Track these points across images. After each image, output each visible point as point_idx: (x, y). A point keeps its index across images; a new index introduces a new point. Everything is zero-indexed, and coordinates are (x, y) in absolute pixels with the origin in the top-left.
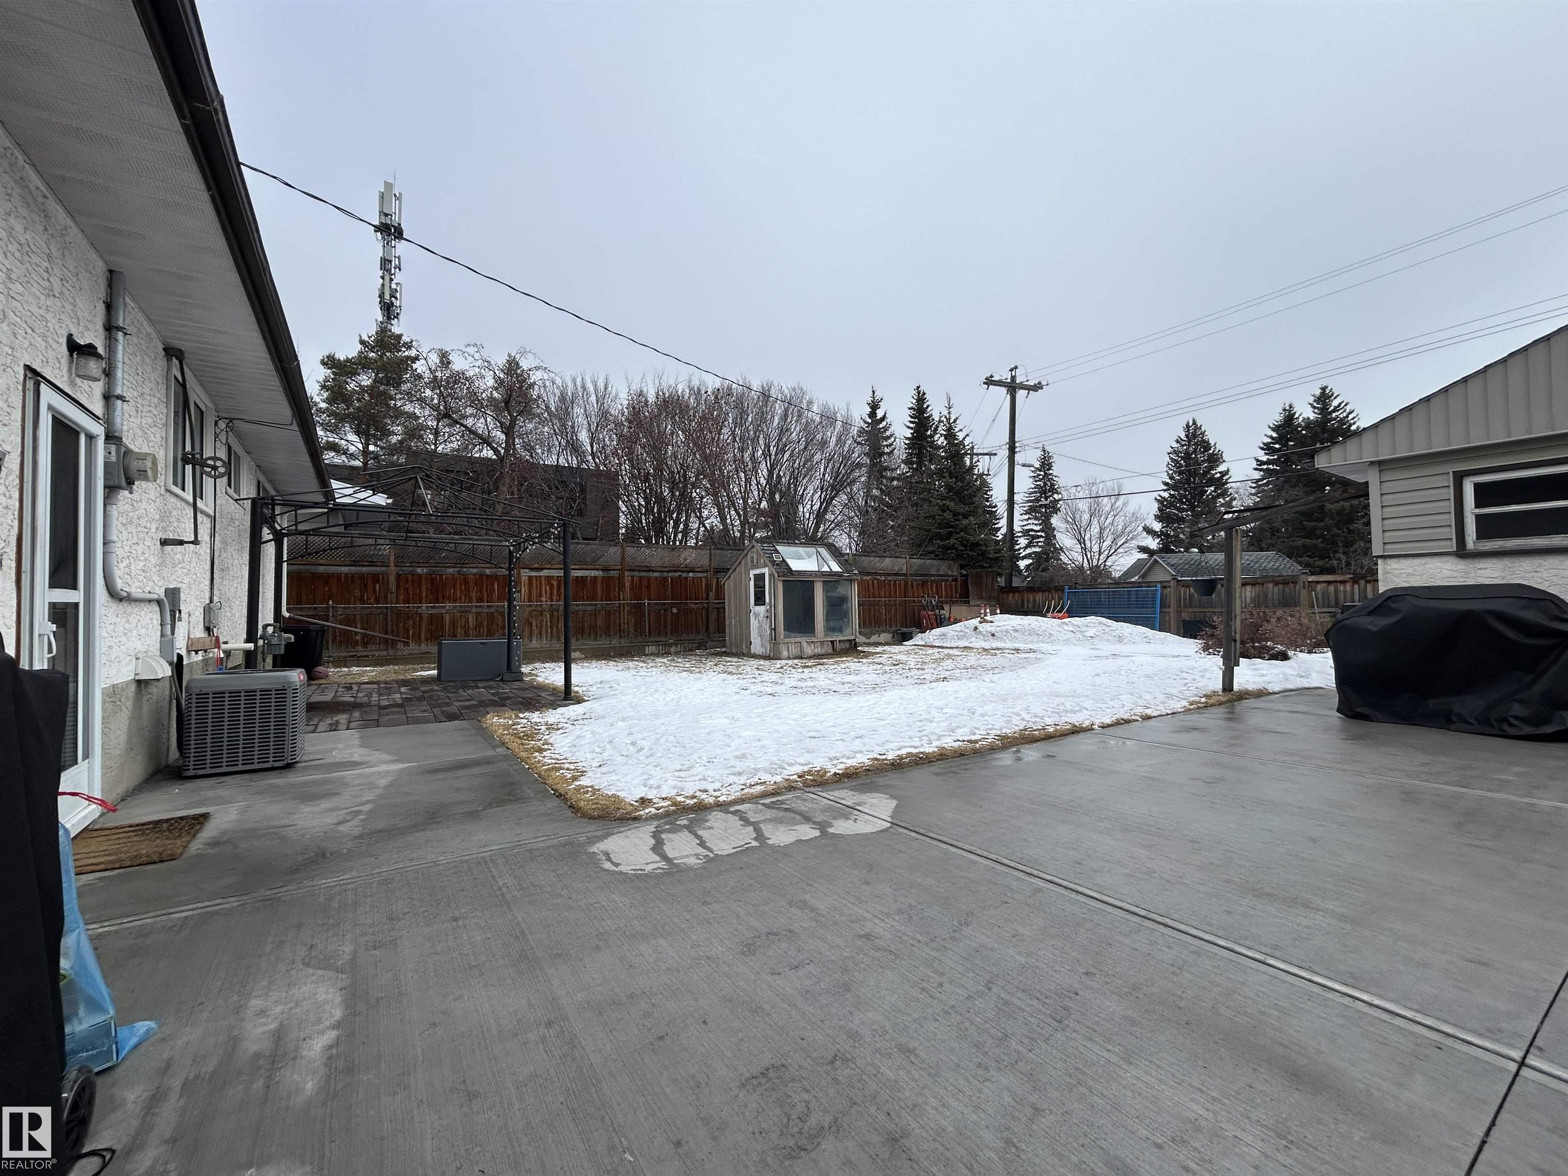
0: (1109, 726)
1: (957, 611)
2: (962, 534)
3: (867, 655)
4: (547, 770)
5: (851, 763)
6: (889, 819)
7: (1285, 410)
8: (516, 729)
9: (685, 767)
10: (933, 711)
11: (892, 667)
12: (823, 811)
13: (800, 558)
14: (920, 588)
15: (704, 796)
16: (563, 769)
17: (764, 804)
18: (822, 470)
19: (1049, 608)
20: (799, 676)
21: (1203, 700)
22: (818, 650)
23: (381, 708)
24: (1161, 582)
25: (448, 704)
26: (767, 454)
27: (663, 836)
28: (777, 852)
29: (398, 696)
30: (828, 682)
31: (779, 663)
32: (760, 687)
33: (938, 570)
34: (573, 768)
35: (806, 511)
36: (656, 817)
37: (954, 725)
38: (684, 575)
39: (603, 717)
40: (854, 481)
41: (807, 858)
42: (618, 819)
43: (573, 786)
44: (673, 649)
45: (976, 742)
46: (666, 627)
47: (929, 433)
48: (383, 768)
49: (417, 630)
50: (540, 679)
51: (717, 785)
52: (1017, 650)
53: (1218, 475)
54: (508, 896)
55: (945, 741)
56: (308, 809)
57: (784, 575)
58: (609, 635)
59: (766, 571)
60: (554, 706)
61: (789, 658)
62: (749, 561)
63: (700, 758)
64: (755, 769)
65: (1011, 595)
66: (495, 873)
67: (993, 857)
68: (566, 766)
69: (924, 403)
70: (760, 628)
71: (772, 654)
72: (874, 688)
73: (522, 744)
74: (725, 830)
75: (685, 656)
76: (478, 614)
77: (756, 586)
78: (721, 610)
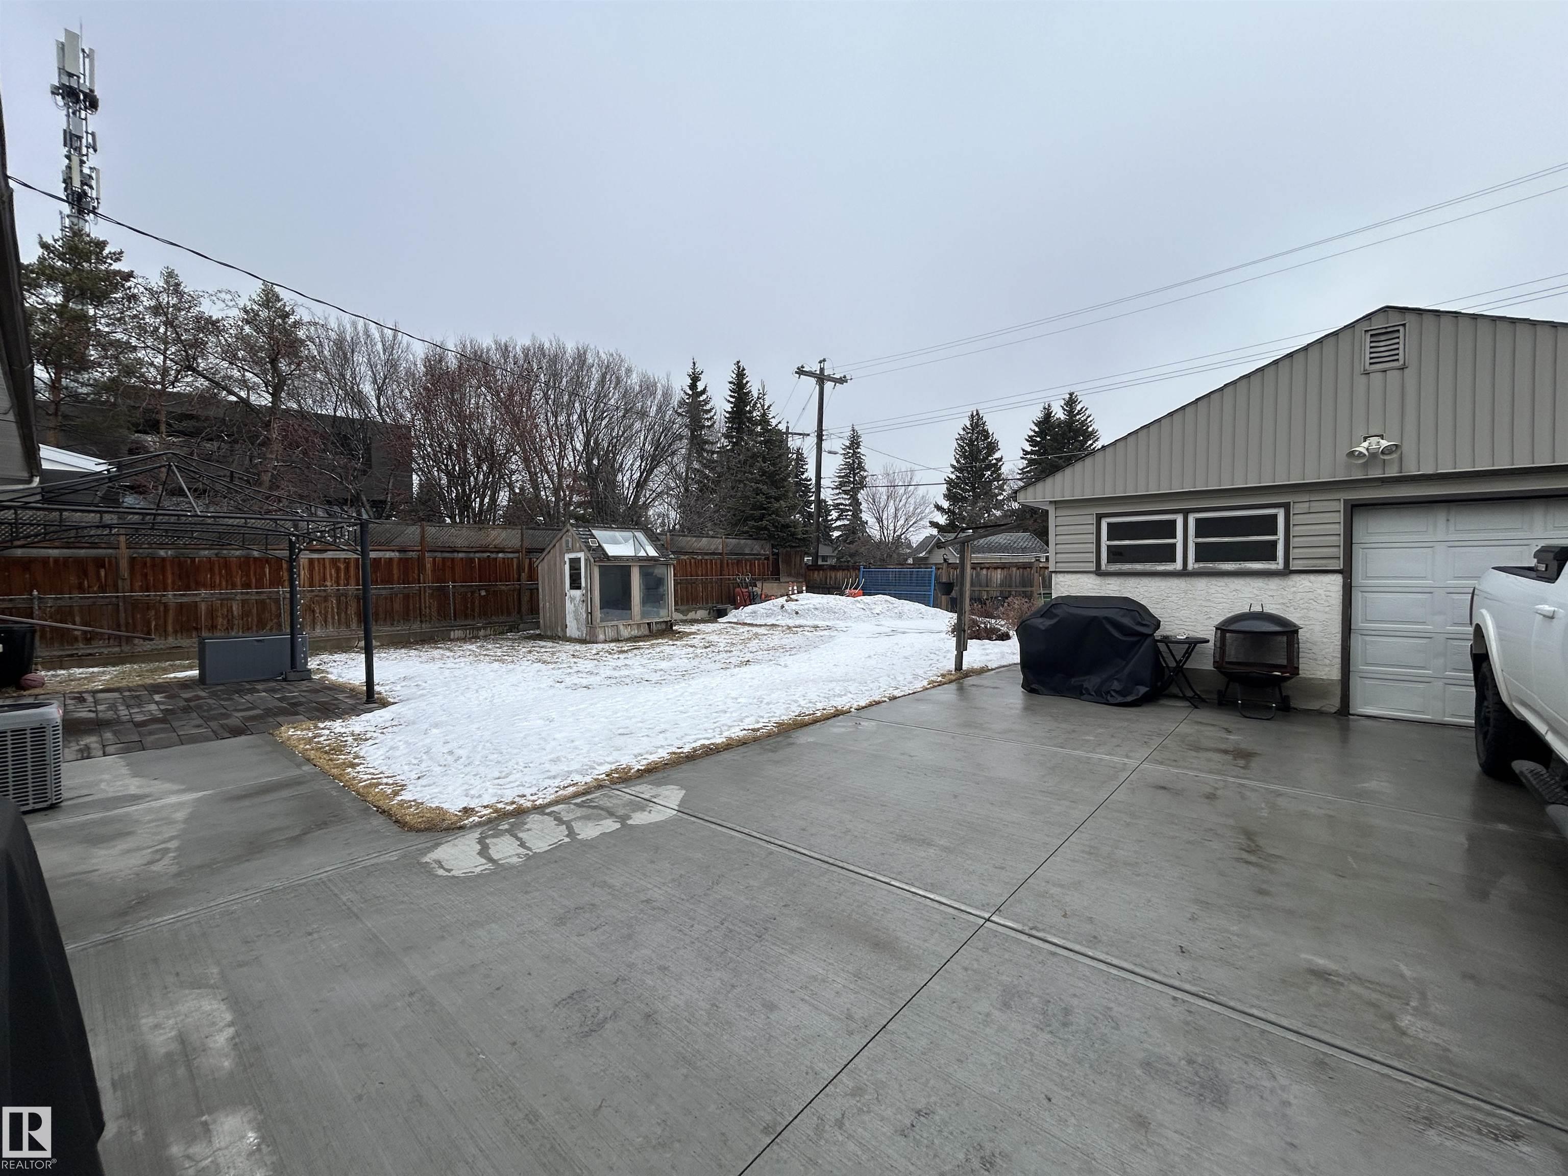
0: (863, 708)
1: (769, 587)
2: (774, 516)
3: (682, 635)
4: (365, 786)
5: (653, 758)
6: (676, 808)
7: (1045, 408)
8: (319, 742)
9: (504, 774)
10: (729, 701)
11: (704, 650)
12: (624, 806)
13: (615, 542)
14: (735, 567)
15: (522, 801)
16: (381, 784)
17: (575, 804)
18: (642, 438)
19: (847, 584)
20: (613, 663)
21: (940, 679)
22: (635, 632)
23: (138, 725)
24: (936, 564)
25: (226, 716)
26: (583, 419)
27: (487, 841)
28: (585, 845)
29: (153, 707)
30: (641, 670)
31: (595, 647)
32: (575, 679)
33: (752, 550)
34: (391, 782)
35: (626, 480)
36: (480, 824)
37: (744, 715)
38: (493, 555)
39: (414, 723)
40: (673, 453)
41: (608, 848)
42: (445, 830)
43: (395, 802)
44: (482, 633)
45: (758, 730)
46: (473, 610)
47: (748, 408)
48: (173, 799)
49: (161, 622)
50: (332, 677)
51: (534, 790)
52: (816, 627)
53: (994, 461)
54: (355, 909)
55: (733, 731)
56: (103, 852)
57: (601, 561)
58: (409, 620)
59: (582, 555)
60: (356, 711)
61: (605, 641)
62: (564, 545)
63: (517, 764)
64: (568, 772)
65: (816, 573)
66: (336, 891)
67: (746, 831)
68: (385, 780)
69: (743, 378)
70: (576, 612)
71: (588, 638)
72: (683, 675)
73: (331, 760)
74: (542, 831)
75: (495, 641)
76: (244, 602)
77: (571, 568)
78: (534, 592)
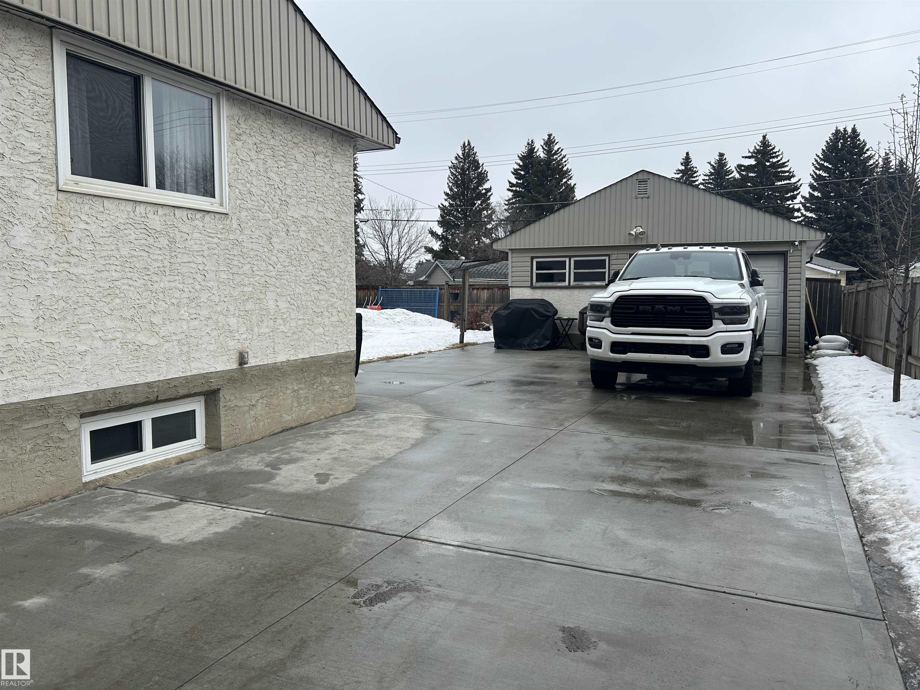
0: (417, 354)
7: (528, 144)
21: (451, 346)
24: (439, 286)
53: (484, 191)
